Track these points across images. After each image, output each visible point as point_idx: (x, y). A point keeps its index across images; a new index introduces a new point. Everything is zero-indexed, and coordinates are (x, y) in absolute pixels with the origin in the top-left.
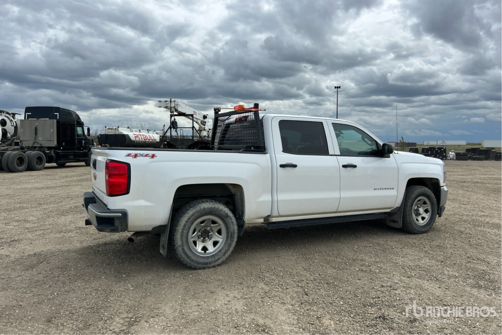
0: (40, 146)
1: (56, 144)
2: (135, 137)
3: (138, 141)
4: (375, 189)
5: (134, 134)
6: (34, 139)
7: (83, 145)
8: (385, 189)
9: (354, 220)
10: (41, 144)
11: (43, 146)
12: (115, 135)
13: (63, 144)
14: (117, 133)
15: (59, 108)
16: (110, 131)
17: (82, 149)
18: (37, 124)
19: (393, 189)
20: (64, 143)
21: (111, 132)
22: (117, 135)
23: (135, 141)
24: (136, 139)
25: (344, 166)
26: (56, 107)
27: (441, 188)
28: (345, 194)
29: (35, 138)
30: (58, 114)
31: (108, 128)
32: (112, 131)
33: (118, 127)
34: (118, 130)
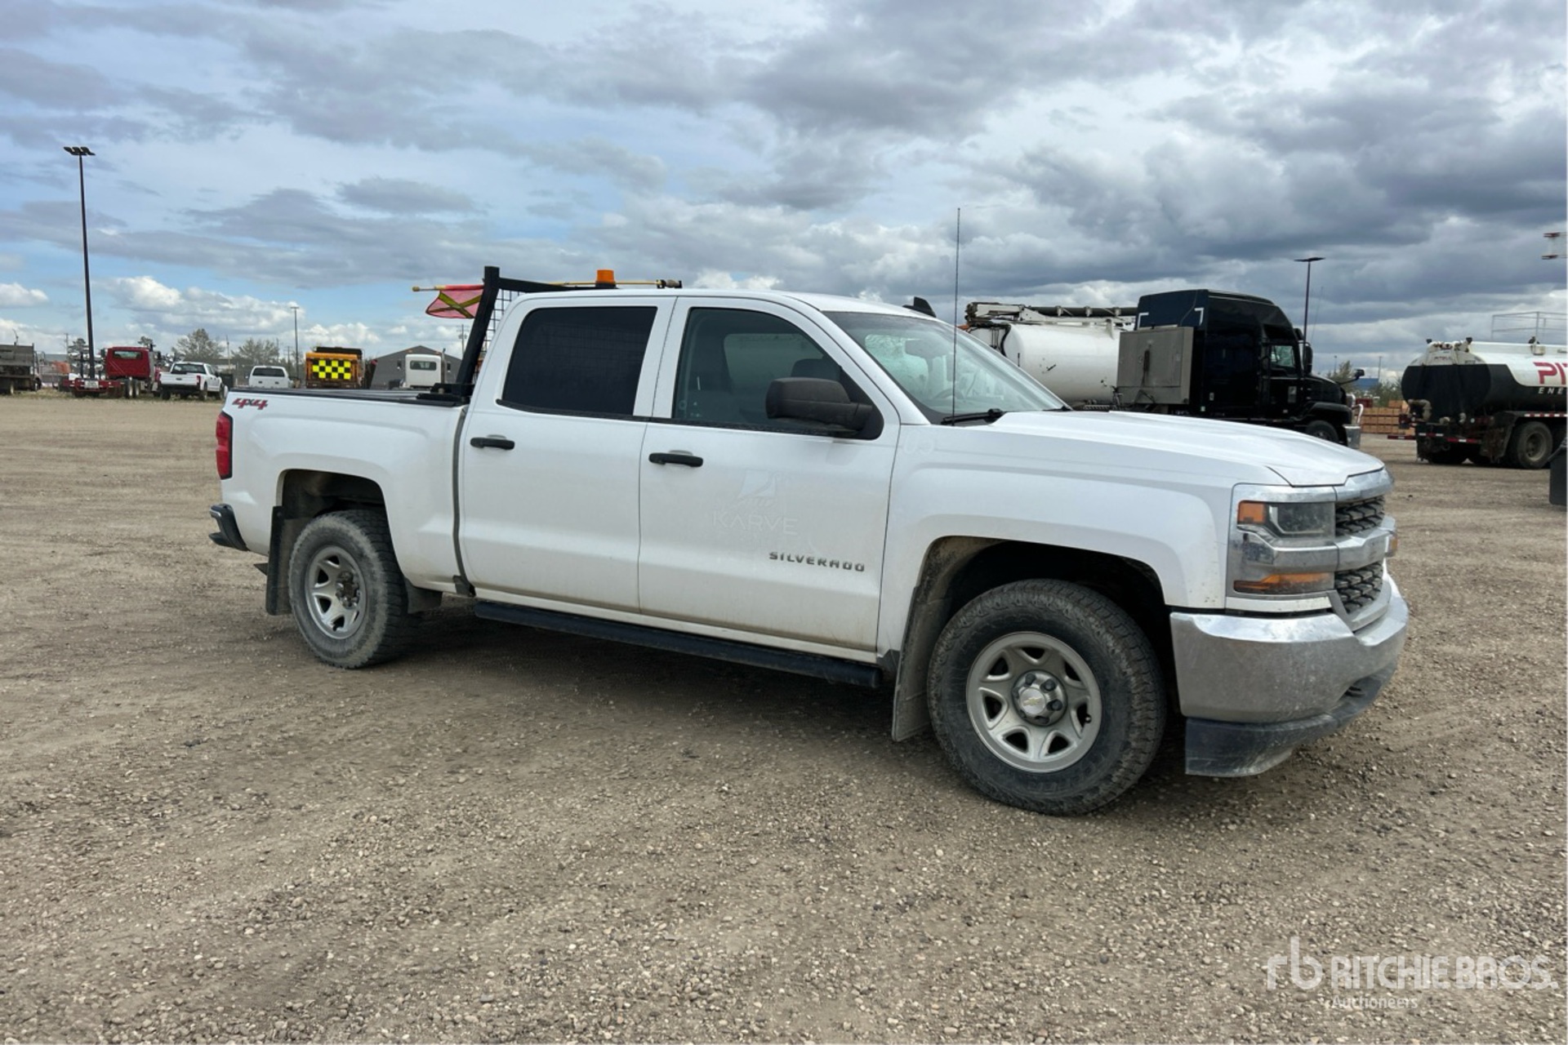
0: (1150, 402)
1: (1187, 397)
2: (1542, 374)
3: (1556, 389)
4: (774, 557)
5: (1538, 364)
6: (1139, 383)
7: (1291, 400)
8: (821, 562)
9: (723, 657)
10: (1152, 398)
11: (1158, 402)
12: (1456, 368)
13: (1208, 396)
14: (1462, 362)
15: (1206, 292)
16: (1441, 353)
17: (1285, 411)
18: (1150, 342)
19: (860, 569)
20: (1212, 394)
21: (1444, 358)
22: (1460, 366)
23: (1536, 388)
24: (1542, 381)
25: (658, 459)
26: (1199, 291)
27: (1174, 615)
28: (657, 555)
29: (1143, 381)
30: (1202, 309)
31: (1436, 346)
32: (1447, 355)
33: (1469, 340)
34: (1467, 351)
